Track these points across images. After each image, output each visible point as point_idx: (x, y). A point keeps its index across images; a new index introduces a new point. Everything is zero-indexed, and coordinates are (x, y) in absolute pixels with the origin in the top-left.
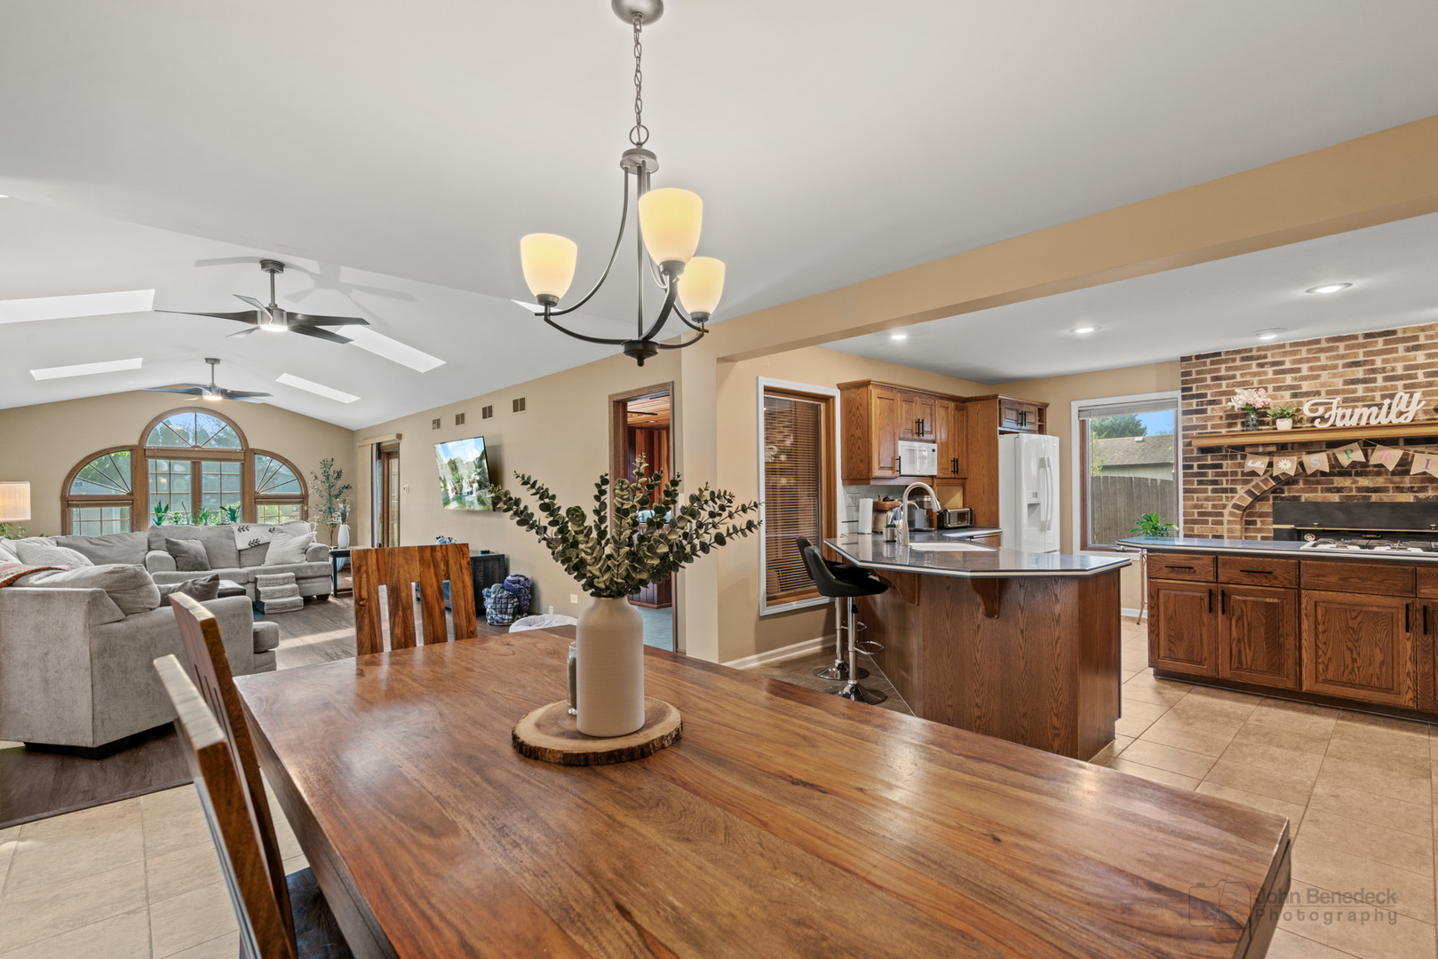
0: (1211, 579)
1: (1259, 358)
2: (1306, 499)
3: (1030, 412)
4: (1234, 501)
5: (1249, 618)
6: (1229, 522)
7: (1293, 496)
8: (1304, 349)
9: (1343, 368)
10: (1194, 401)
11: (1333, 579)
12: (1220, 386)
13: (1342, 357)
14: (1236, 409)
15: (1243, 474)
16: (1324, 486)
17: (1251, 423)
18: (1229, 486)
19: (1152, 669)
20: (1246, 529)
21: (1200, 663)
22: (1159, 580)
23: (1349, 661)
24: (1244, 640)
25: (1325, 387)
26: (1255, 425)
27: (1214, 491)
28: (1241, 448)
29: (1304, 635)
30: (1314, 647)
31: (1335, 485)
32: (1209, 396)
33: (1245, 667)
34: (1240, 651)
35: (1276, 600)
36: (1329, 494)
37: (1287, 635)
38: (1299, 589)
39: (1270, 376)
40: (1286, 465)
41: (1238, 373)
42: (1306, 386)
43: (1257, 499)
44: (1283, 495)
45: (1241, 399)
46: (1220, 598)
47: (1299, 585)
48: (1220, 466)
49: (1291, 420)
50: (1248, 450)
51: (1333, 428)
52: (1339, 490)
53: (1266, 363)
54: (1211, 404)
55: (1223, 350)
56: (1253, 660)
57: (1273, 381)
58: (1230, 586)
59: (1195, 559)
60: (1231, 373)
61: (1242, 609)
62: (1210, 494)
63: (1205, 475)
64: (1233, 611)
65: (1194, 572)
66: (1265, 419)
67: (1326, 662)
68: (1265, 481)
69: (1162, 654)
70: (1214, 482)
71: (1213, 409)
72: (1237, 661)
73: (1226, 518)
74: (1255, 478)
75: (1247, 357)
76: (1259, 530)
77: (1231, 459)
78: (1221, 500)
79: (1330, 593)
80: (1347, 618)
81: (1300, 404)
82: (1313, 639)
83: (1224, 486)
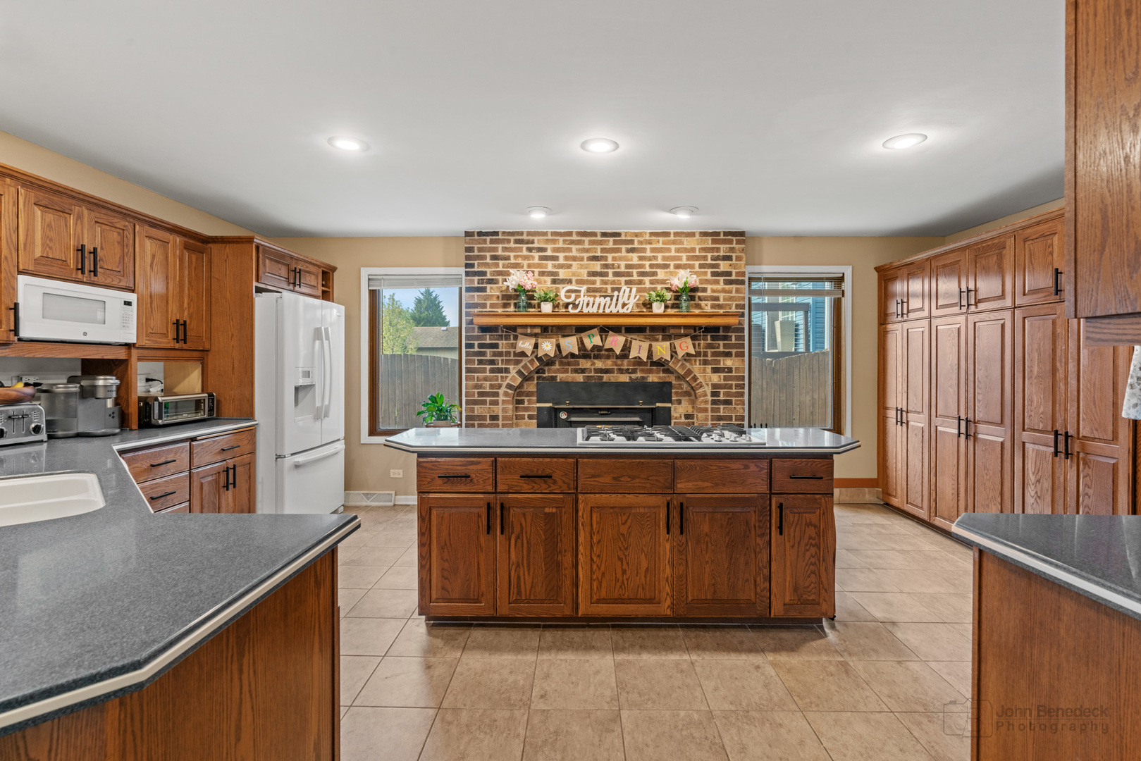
0: (490, 489)
1: (528, 242)
2: (561, 379)
3: (309, 272)
4: (508, 381)
5: (528, 533)
6: (504, 402)
7: (551, 376)
8: (561, 239)
9: (587, 261)
10: (476, 278)
11: (606, 479)
12: (497, 265)
13: (587, 251)
14: (510, 289)
15: (515, 354)
16: (573, 367)
17: (521, 304)
18: (504, 366)
19: (424, 617)
20: (516, 408)
21: (477, 601)
22: (432, 496)
23: (619, 572)
24: (523, 564)
25: (575, 276)
26: (524, 307)
27: (492, 371)
28: (513, 328)
29: (581, 548)
30: (589, 562)
31: (580, 367)
32: (488, 274)
33: (524, 598)
34: (519, 578)
35: (554, 510)
36: (577, 375)
37: (565, 551)
38: (576, 494)
39: (536, 261)
40: (547, 347)
41: (512, 254)
42: (563, 274)
43: (526, 379)
44: (544, 375)
45: (516, 279)
46: (499, 512)
47: (577, 490)
48: (496, 346)
49: (551, 304)
50: (519, 330)
51: (581, 315)
52: (583, 371)
53: (533, 248)
54: (490, 283)
55: (501, 230)
56: (532, 587)
57: (539, 266)
58: (510, 496)
59: (473, 463)
60: (507, 254)
61: (521, 524)
62: (488, 374)
63: (483, 354)
64: (513, 528)
65: (471, 481)
66: (533, 302)
67: (600, 578)
68: (532, 362)
69: (434, 596)
70: (492, 362)
71: (491, 288)
72: (515, 591)
73: (501, 398)
74: (524, 358)
75: (519, 240)
76: (526, 409)
77: (506, 340)
78: (497, 380)
79: (604, 496)
80: (618, 524)
81: (558, 289)
82: (588, 553)
83: (500, 366)
